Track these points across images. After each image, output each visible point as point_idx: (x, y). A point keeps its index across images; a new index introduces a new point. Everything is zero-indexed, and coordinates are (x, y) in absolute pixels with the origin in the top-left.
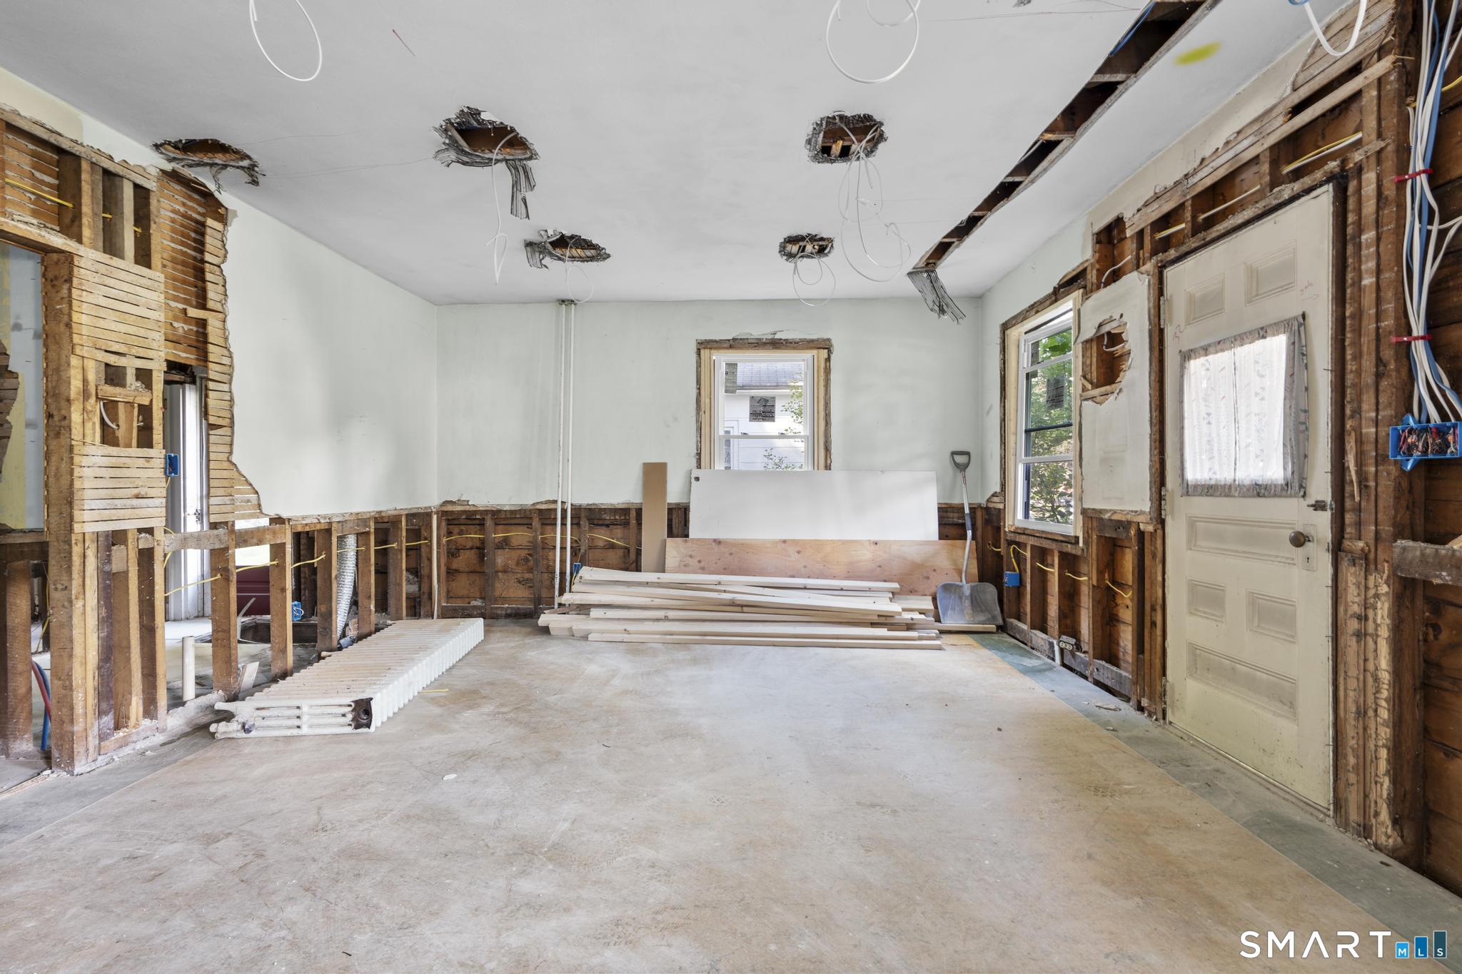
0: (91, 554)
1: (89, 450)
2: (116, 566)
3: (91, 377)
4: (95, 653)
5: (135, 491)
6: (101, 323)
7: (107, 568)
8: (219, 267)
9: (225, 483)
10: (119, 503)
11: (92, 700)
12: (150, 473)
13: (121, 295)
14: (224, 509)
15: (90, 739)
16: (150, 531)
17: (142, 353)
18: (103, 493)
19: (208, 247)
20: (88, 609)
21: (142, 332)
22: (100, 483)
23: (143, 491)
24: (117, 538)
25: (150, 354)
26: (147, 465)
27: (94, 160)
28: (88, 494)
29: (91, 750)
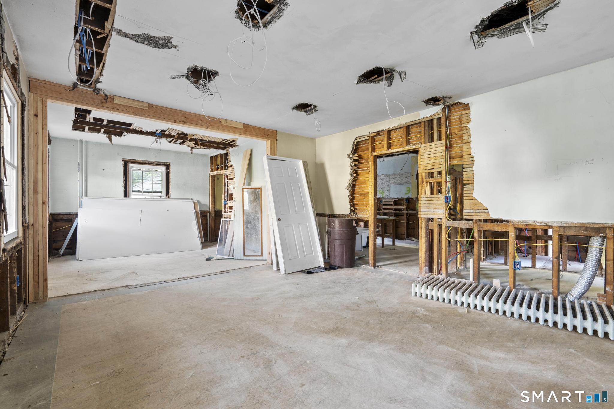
0: (423, 223)
1: (422, 196)
2: (430, 228)
3: (424, 178)
4: (424, 249)
5: (434, 207)
6: (426, 162)
7: (427, 228)
8: (467, 126)
9: (471, 205)
10: (430, 210)
11: (423, 261)
12: (440, 202)
13: (431, 153)
14: (470, 214)
15: (423, 271)
16: (441, 219)
17: (437, 166)
18: (426, 207)
19: (463, 121)
20: (423, 237)
21: (437, 161)
22: (425, 205)
23: (438, 207)
24: (430, 220)
25: (440, 166)
26: (438, 199)
27: (424, 120)
28: (422, 208)
29: (423, 273)
